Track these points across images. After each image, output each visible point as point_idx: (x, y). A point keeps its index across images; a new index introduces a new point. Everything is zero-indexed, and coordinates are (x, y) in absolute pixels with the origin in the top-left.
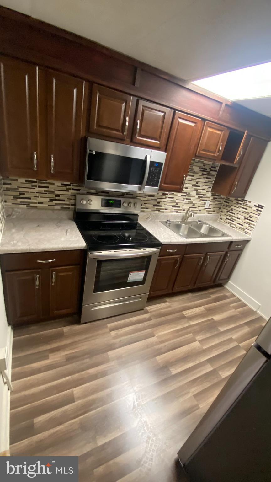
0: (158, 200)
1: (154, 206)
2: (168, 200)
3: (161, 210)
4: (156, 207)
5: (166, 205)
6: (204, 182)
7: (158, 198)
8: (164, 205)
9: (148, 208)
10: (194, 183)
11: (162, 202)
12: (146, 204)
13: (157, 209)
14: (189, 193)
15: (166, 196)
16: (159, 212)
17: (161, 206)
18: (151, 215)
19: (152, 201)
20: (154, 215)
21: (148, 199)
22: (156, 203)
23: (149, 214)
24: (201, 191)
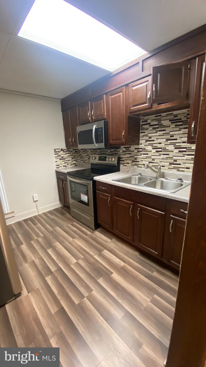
0: (135, 157)
1: (133, 161)
2: (143, 156)
3: (139, 166)
4: (134, 163)
5: (143, 161)
6: (182, 134)
7: (134, 155)
8: (141, 161)
9: (128, 164)
10: (168, 137)
11: (138, 158)
12: (127, 160)
13: (135, 165)
14: (164, 148)
15: (141, 153)
16: (137, 167)
17: (139, 162)
18: (130, 168)
19: (130, 158)
20: (132, 169)
21: (127, 156)
22: (134, 159)
23: (129, 168)
24: (182, 144)
